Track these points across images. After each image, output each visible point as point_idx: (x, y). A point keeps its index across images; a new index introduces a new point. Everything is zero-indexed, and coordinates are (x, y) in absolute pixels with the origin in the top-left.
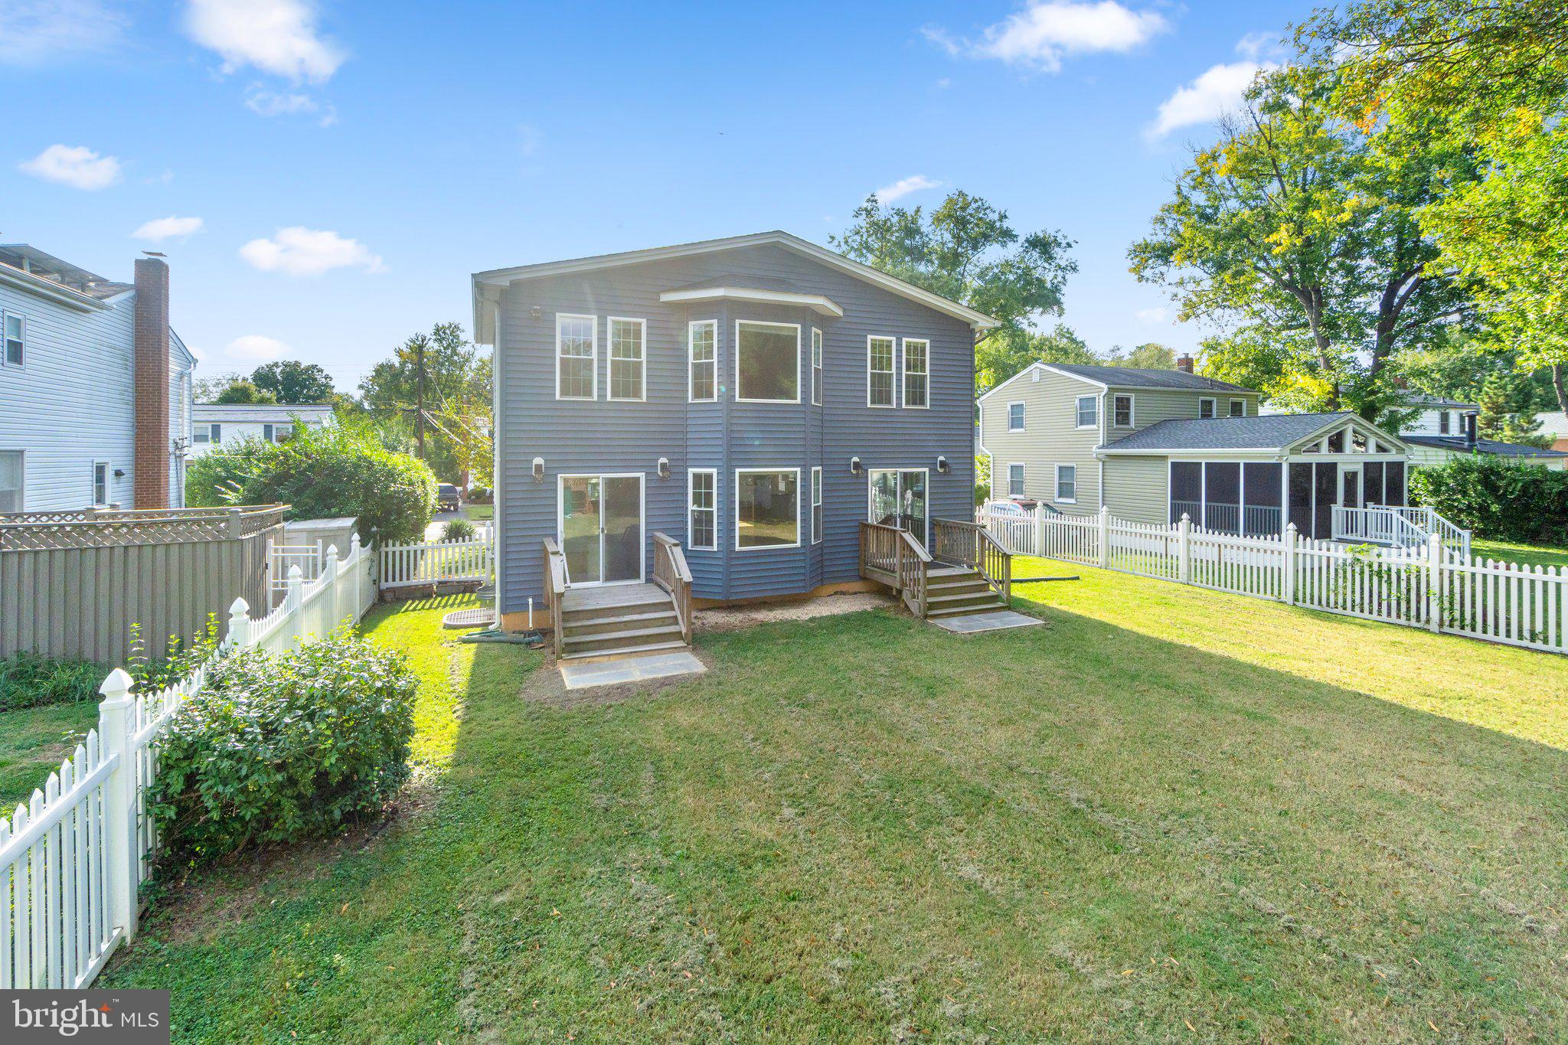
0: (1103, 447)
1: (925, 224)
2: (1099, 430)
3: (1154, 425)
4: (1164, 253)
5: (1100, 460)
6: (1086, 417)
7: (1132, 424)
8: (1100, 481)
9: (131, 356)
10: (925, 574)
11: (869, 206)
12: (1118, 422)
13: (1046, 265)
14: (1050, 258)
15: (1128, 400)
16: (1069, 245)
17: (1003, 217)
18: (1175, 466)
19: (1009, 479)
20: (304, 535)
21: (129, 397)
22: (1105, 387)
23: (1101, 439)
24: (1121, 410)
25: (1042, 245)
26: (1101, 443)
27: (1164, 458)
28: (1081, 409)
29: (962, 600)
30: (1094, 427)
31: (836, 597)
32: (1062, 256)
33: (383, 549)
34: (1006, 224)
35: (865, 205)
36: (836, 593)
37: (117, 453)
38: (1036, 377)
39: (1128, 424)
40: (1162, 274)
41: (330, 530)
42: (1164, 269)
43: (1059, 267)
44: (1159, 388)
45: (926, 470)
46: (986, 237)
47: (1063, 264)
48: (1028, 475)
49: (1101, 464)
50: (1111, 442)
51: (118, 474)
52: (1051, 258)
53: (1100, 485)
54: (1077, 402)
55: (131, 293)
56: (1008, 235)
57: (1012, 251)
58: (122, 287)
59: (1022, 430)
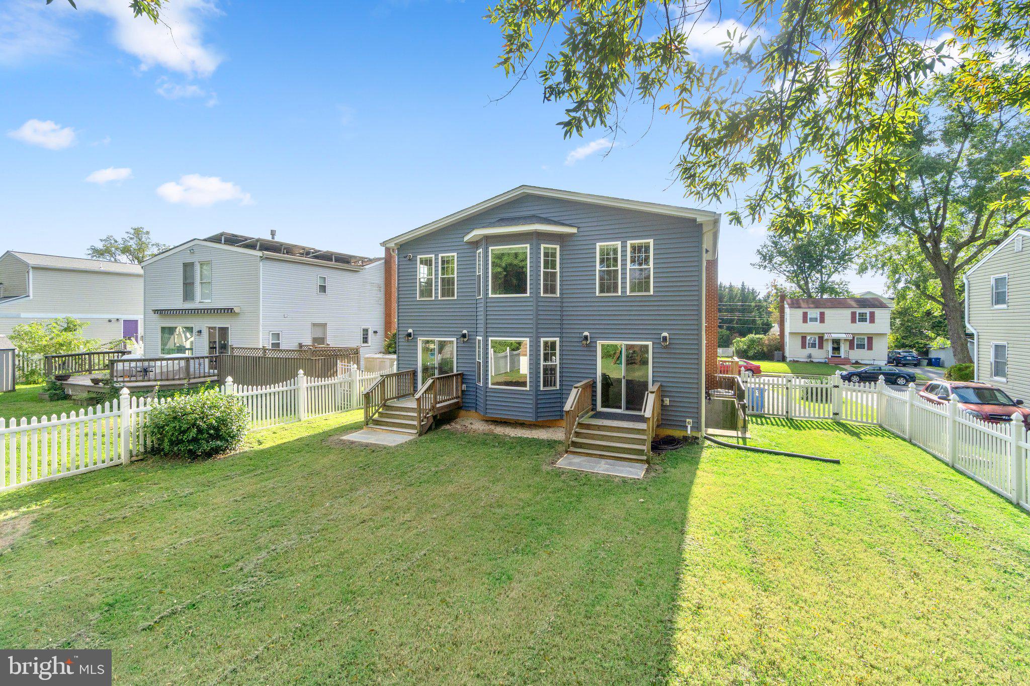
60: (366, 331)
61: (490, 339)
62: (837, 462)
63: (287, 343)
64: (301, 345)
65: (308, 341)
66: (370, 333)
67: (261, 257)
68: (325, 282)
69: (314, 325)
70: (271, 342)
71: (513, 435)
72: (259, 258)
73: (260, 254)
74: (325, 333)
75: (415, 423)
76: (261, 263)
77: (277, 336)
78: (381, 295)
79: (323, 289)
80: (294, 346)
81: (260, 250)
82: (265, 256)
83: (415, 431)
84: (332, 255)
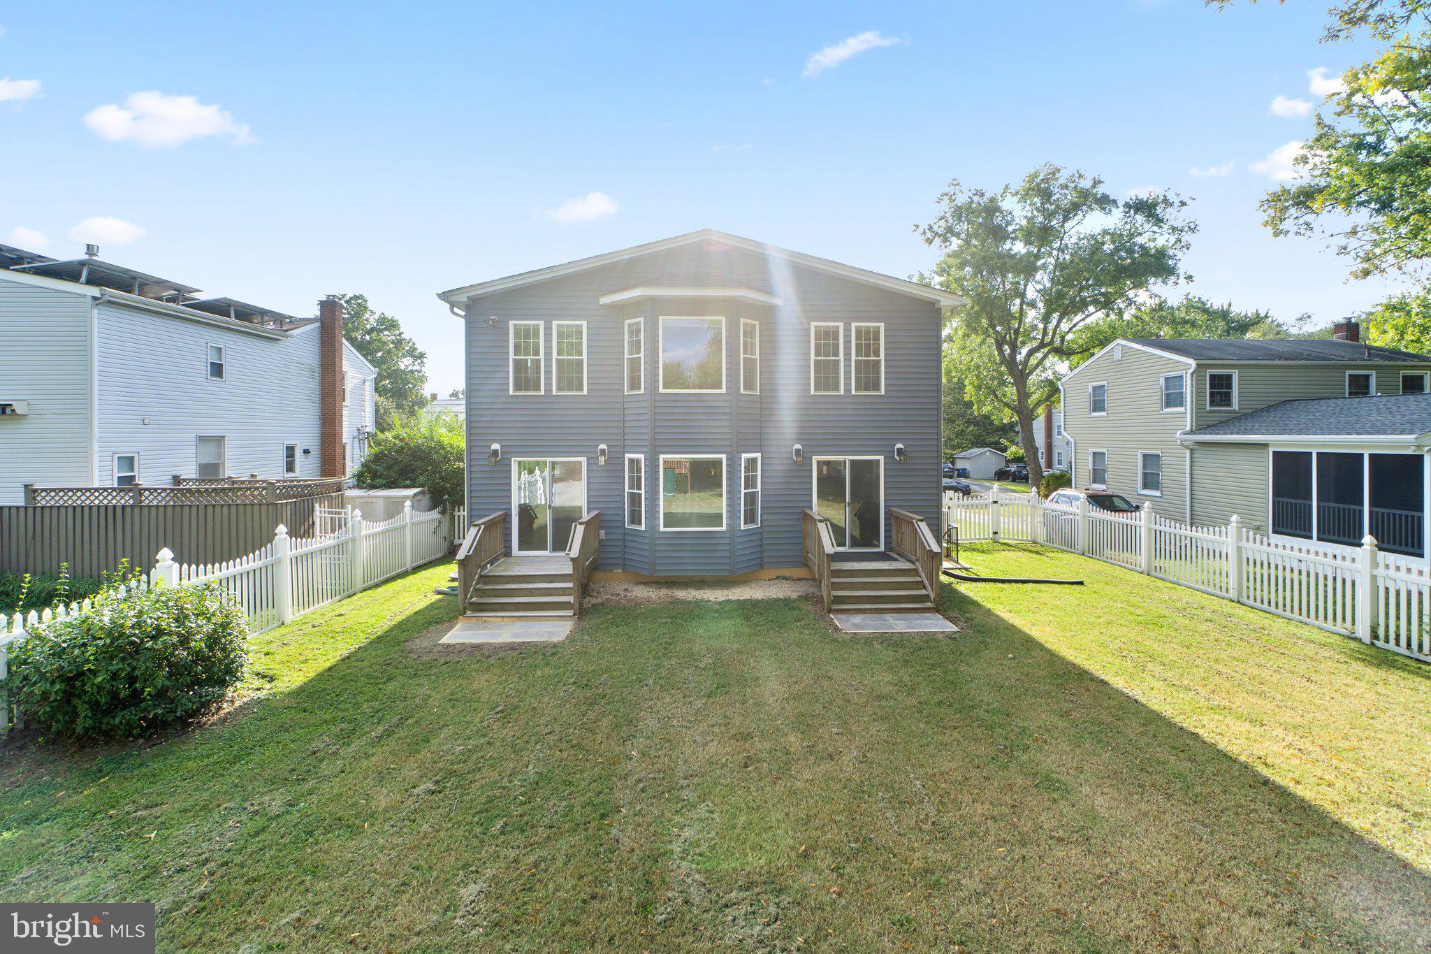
0: (1191, 432)
1: (1009, 204)
2: (1185, 414)
3: (1270, 406)
4: (1305, 197)
5: (1187, 447)
6: (1172, 399)
7: (1236, 405)
8: (1188, 471)
9: (317, 369)
10: (829, 566)
11: (951, 190)
12: (1212, 403)
13: (1155, 228)
14: (1159, 221)
15: (1229, 377)
16: (1183, 204)
17: (1097, 183)
18: (1277, 455)
19: (1090, 467)
20: (381, 500)
21: (317, 398)
22: (1192, 363)
23: (1189, 423)
24: (1220, 388)
25: (1146, 208)
26: (1188, 428)
27: (1264, 446)
28: (1167, 388)
29: (880, 597)
30: (1181, 409)
31: (777, 581)
32: (1173, 216)
33: (456, 514)
34: (1101, 190)
35: (946, 190)
36: (778, 578)
37: (305, 435)
38: (1117, 355)
39: (1229, 405)
40: (1307, 224)
41: (398, 497)
42: (1309, 218)
43: (1174, 229)
44: (1277, 362)
45: (881, 458)
46: (1075, 207)
47: (1178, 224)
48: (1110, 462)
49: (1188, 452)
50: (1200, 427)
51: (306, 452)
52: (1161, 221)
53: (1188, 476)
54: (1162, 381)
55: (318, 324)
56: (1105, 202)
57: (1113, 220)
58: (305, 321)
59: (1103, 414)
60: (290, 451)
61: (662, 457)
62: (1081, 583)
63: (151, 476)
64: (177, 480)
65: (189, 472)
66: (298, 453)
67: (95, 298)
68: (220, 358)
69: (202, 439)
70: (117, 475)
71: (734, 598)
72: (89, 300)
73: (95, 291)
74: (221, 455)
75: (570, 599)
76: (95, 312)
77: (129, 462)
78: (314, 385)
79: (217, 370)
80: (163, 481)
81: (90, 282)
82: (107, 298)
83: (570, 613)
84: (229, 306)
